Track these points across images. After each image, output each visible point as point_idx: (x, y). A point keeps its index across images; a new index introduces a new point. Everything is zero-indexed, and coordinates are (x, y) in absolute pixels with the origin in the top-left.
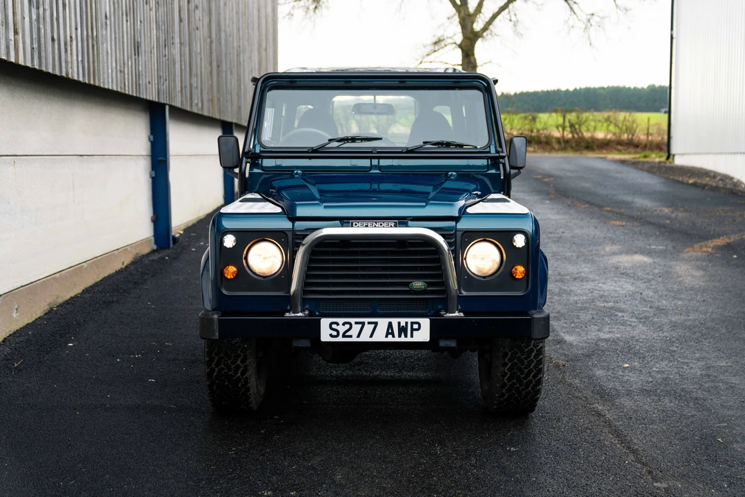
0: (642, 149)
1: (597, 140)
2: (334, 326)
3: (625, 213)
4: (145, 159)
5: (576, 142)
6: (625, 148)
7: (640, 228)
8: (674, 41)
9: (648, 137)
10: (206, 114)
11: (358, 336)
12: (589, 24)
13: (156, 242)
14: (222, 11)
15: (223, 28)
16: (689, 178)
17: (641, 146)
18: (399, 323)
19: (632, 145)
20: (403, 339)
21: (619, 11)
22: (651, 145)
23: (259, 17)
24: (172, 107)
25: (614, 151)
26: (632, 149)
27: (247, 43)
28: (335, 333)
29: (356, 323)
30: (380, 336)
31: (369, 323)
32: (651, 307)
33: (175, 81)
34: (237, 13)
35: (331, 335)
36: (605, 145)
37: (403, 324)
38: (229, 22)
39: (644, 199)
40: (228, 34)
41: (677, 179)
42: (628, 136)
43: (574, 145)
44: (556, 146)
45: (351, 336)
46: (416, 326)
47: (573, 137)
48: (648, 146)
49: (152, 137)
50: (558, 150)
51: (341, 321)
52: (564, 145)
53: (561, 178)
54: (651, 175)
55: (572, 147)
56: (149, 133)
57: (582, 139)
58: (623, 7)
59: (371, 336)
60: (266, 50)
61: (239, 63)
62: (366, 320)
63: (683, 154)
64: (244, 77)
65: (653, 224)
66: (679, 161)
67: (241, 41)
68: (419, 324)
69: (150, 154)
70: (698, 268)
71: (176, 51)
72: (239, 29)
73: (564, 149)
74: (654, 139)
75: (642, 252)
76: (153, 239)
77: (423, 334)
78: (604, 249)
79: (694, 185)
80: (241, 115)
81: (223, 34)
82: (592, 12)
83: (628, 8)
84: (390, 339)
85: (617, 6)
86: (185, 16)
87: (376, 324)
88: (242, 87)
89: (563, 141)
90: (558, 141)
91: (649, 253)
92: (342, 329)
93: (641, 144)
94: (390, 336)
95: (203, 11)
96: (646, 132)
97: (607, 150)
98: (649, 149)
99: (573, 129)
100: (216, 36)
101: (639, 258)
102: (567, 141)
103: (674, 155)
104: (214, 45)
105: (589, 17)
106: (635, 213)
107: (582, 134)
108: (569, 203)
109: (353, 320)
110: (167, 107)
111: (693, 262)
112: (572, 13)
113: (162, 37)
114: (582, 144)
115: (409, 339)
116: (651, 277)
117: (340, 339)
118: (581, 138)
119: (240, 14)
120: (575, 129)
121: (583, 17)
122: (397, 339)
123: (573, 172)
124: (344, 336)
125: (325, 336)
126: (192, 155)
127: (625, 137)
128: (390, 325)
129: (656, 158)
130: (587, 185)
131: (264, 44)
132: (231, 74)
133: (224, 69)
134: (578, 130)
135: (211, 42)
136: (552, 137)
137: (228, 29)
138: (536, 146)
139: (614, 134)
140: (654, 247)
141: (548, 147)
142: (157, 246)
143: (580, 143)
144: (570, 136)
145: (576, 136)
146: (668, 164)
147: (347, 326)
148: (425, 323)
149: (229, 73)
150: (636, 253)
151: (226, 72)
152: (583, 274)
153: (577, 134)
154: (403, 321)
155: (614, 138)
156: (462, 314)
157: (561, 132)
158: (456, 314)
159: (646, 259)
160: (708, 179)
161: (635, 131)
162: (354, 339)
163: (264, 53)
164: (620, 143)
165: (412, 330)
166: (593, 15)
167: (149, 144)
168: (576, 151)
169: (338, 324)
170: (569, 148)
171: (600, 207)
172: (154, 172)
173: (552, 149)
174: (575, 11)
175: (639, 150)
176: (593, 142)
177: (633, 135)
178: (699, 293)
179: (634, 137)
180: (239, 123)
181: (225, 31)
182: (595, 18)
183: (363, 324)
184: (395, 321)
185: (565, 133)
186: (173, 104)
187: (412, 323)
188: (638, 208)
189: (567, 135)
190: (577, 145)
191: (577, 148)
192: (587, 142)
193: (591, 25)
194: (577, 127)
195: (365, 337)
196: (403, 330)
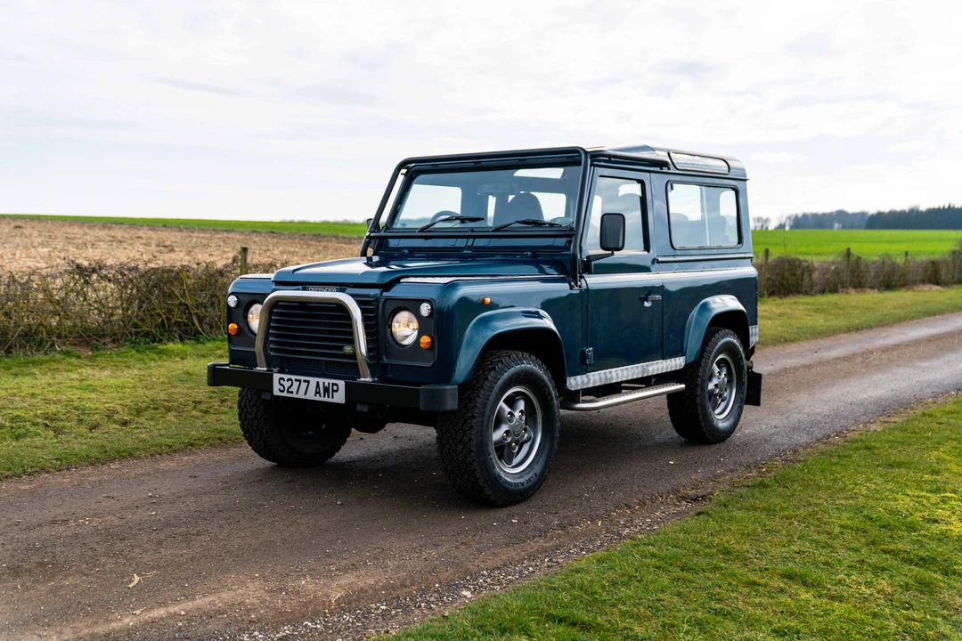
2: (282, 381)
11: (297, 393)
18: (324, 383)
20: (326, 399)
28: (282, 388)
29: (296, 380)
30: (311, 396)
31: (304, 381)
35: (280, 390)
37: (327, 384)
45: (292, 393)
46: (335, 388)
51: (286, 377)
59: (305, 394)
62: (302, 378)
68: (336, 385)
77: (339, 397)
84: (318, 398)
87: (308, 382)
92: (287, 384)
94: (318, 395)
109: (293, 377)
115: (330, 400)
117: (285, 394)
122: (322, 399)
124: (288, 392)
125: (276, 390)
128: (318, 382)
147: (290, 382)
148: (341, 384)
154: (327, 381)
156: (371, 380)
158: (368, 379)
162: (294, 395)
165: (333, 391)
169: (284, 380)
183: (300, 381)
184: (321, 380)
187: (333, 384)
195: (301, 395)
196: (326, 390)
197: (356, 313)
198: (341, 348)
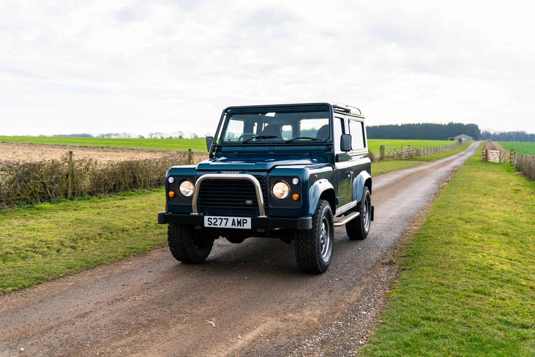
2: (210, 220)
11: (220, 225)
18: (238, 219)
20: (239, 227)
28: (210, 223)
29: (219, 219)
30: (229, 226)
31: (225, 219)
35: (209, 224)
37: (239, 220)
45: (217, 225)
46: (245, 221)
51: (213, 217)
59: (226, 225)
62: (223, 217)
68: (246, 220)
77: (248, 226)
84: (234, 227)
87: (228, 219)
92: (213, 221)
94: (234, 225)
109: (218, 217)
115: (242, 227)
117: (212, 226)
122: (237, 227)
124: (214, 225)
125: (206, 224)
128: (234, 219)
147: (215, 220)
148: (249, 220)
154: (239, 218)
156: (266, 217)
158: (264, 216)
162: (218, 226)
165: (243, 223)
169: (211, 219)
183: (222, 219)
184: (236, 218)
187: (243, 220)
195: (223, 226)
196: (239, 223)
197: (257, 183)
198: (244, 202)
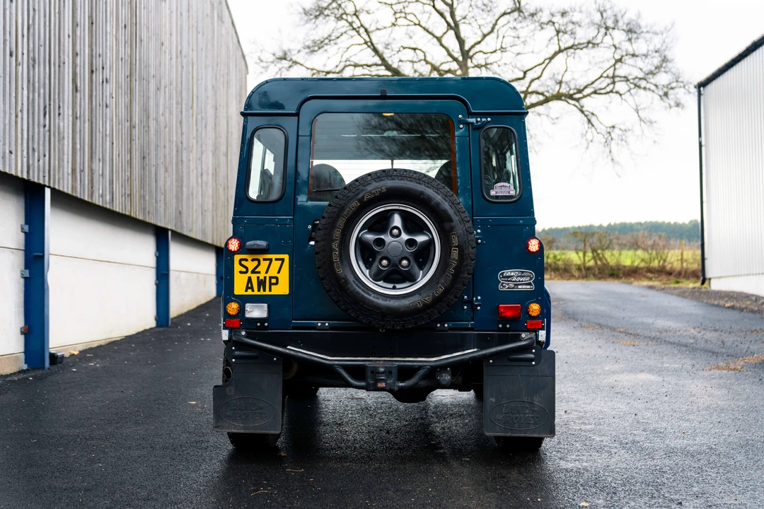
0: (675, 276)
1: (625, 267)
3: (641, 334)
4: (13, 252)
5: (599, 269)
6: (656, 276)
7: (654, 348)
8: (703, 148)
9: (682, 263)
10: (117, 209)
12: (610, 138)
13: (26, 362)
14: (152, 94)
15: (152, 115)
16: (727, 301)
17: (675, 273)
19: (663, 272)
21: (642, 123)
22: (686, 272)
23: (216, 116)
24: (55, 192)
25: (643, 279)
26: (664, 278)
27: (195, 141)
32: (644, 430)
33: (60, 160)
34: (179, 103)
36: (632, 273)
38: (164, 110)
39: (668, 320)
40: (162, 125)
41: (712, 303)
42: (659, 262)
43: (597, 272)
44: (576, 274)
47: (596, 263)
48: (683, 273)
49: (26, 228)
50: (578, 278)
52: (586, 273)
53: (573, 301)
54: (680, 299)
55: (594, 275)
56: (22, 221)
57: (606, 265)
58: (648, 119)
60: (227, 155)
61: (180, 162)
63: (720, 278)
64: (189, 178)
65: (671, 343)
66: (715, 285)
67: (184, 136)
69: (23, 248)
70: (720, 387)
71: (66, 123)
72: (181, 122)
73: (585, 277)
74: (689, 266)
75: (651, 371)
76: (22, 356)
78: (602, 368)
79: (733, 308)
80: (181, 221)
81: (152, 123)
82: (611, 125)
83: (653, 120)
85: (641, 119)
86: (84, 84)
88: (185, 189)
89: (584, 267)
90: (579, 269)
91: (660, 371)
93: (674, 271)
95: (118, 86)
96: (680, 258)
97: (634, 278)
98: (684, 277)
99: (595, 254)
100: (141, 121)
101: (643, 377)
102: (588, 269)
103: (710, 279)
104: (136, 132)
105: (609, 130)
106: (654, 334)
107: (606, 260)
108: (575, 325)
110: (48, 192)
111: (714, 381)
112: (590, 125)
113: (39, 103)
114: (606, 272)
116: (654, 397)
118: (604, 264)
119: (184, 106)
120: (598, 254)
121: (604, 130)
123: (589, 296)
126: (101, 261)
127: (655, 264)
129: (691, 285)
130: (603, 308)
131: (223, 148)
132: (166, 171)
133: (153, 162)
134: (601, 256)
135: (132, 127)
136: (572, 265)
137: (162, 119)
138: (553, 273)
139: (643, 260)
140: (668, 365)
141: (567, 274)
142: (28, 366)
143: (603, 270)
144: (592, 263)
145: (599, 263)
146: (703, 290)
149: (162, 169)
150: (642, 371)
151: (157, 166)
152: (565, 394)
153: (600, 259)
155: (642, 265)
157: (582, 258)
159: (653, 377)
160: (749, 303)
161: (667, 257)
163: (223, 159)
164: (650, 270)
166: (613, 127)
167: (22, 236)
168: (600, 279)
170: (592, 276)
171: (613, 329)
172: (27, 271)
173: (572, 277)
174: (594, 123)
175: (672, 277)
176: (619, 269)
177: (665, 261)
178: (715, 414)
179: (666, 264)
180: (179, 231)
181: (157, 120)
182: (616, 130)
185: (587, 259)
186: (57, 187)
188: (658, 328)
189: (589, 261)
190: (600, 273)
191: (600, 276)
192: (612, 268)
193: (612, 139)
194: (599, 251)
